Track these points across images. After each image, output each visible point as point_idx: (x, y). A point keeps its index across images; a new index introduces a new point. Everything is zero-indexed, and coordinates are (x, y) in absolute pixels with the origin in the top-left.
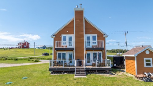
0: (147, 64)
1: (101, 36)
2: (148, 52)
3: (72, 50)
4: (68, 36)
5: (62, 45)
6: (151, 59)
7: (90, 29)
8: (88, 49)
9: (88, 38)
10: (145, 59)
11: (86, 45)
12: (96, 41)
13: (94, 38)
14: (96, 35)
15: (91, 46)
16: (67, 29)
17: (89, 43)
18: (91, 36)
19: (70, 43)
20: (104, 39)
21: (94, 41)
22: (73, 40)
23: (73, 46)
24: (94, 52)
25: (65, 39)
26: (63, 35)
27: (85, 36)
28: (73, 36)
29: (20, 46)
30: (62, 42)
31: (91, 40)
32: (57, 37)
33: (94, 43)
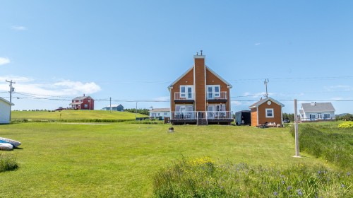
0: (269, 115)
1: (225, 87)
2: (269, 103)
3: (192, 102)
4: (187, 87)
5: (181, 97)
6: (272, 110)
7: (213, 79)
8: (210, 102)
9: (210, 89)
10: (266, 110)
11: (207, 97)
12: (219, 93)
13: (217, 89)
14: (219, 86)
15: (213, 98)
16: (186, 79)
17: (211, 95)
18: (213, 87)
19: (190, 95)
20: (228, 90)
21: (217, 93)
22: (193, 92)
23: (194, 98)
24: (216, 105)
25: (183, 91)
26: (181, 86)
27: (207, 87)
28: (193, 87)
29: (77, 105)
30: (181, 93)
31: (214, 92)
32: (175, 88)
33: (216, 95)
